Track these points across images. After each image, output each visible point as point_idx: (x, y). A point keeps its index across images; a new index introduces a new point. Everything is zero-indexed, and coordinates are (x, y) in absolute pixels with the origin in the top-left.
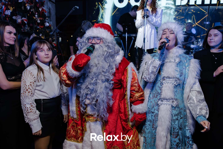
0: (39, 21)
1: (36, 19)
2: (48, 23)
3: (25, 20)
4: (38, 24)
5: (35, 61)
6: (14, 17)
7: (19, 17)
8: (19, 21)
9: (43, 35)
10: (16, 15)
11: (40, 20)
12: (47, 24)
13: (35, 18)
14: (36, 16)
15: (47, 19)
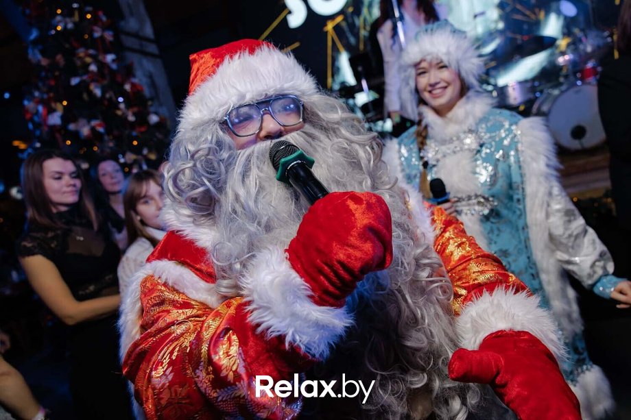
0: (131, 118)
1: (124, 114)
2: (156, 113)
3: (100, 125)
4: (132, 125)
5: (141, 231)
6: (72, 127)
7: (82, 121)
8: (85, 131)
9: (150, 151)
10: (75, 120)
11: (134, 114)
12: (154, 119)
13: (119, 113)
14: (122, 106)
15: (151, 105)
